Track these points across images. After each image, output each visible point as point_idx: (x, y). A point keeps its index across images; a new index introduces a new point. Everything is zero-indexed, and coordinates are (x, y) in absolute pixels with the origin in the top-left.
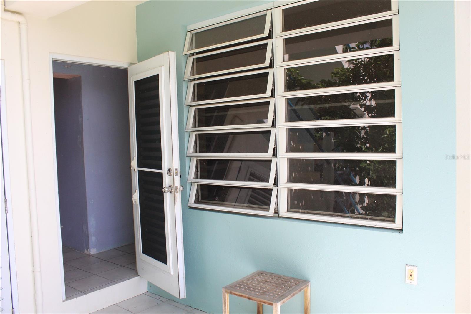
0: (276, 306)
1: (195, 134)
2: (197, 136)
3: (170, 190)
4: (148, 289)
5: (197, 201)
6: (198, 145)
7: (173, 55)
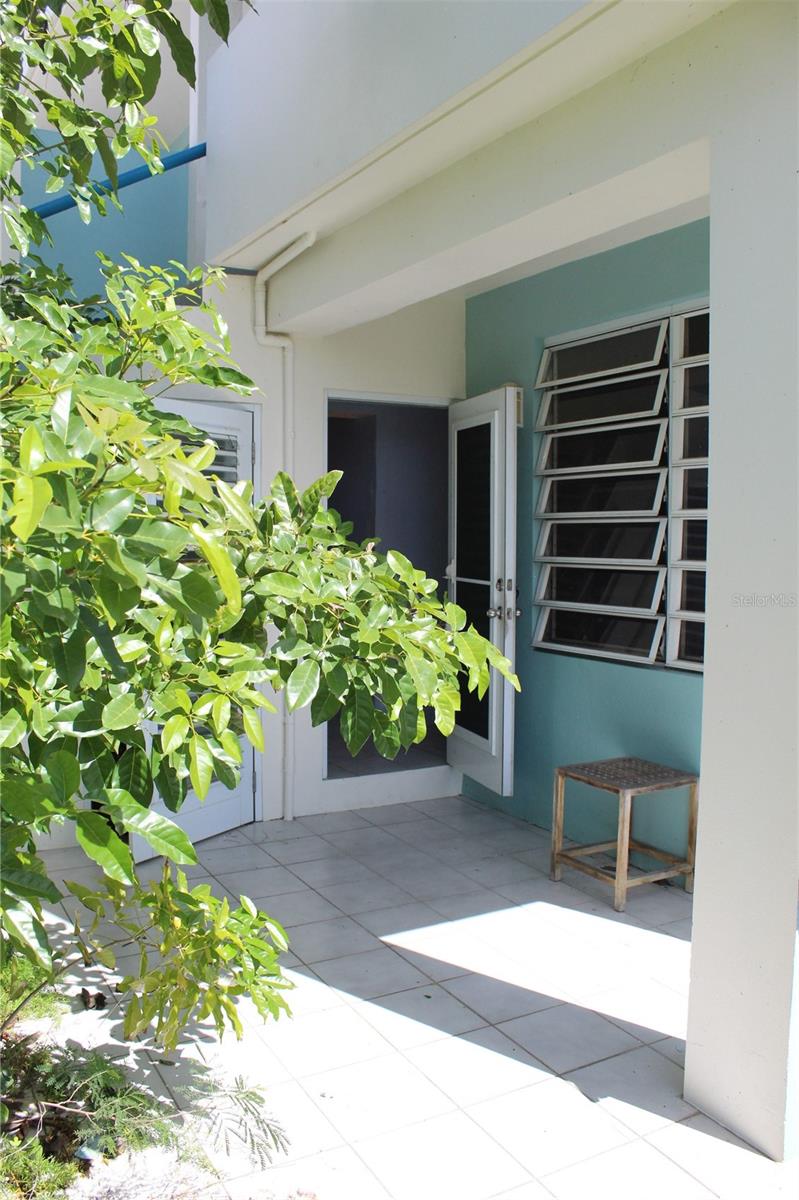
0: (623, 794)
1: (550, 523)
2: (555, 527)
3: (498, 613)
4: (463, 790)
5: (547, 638)
6: (555, 542)
7: (511, 392)
